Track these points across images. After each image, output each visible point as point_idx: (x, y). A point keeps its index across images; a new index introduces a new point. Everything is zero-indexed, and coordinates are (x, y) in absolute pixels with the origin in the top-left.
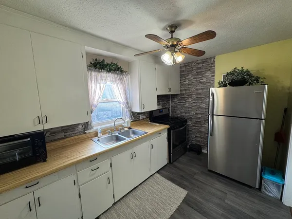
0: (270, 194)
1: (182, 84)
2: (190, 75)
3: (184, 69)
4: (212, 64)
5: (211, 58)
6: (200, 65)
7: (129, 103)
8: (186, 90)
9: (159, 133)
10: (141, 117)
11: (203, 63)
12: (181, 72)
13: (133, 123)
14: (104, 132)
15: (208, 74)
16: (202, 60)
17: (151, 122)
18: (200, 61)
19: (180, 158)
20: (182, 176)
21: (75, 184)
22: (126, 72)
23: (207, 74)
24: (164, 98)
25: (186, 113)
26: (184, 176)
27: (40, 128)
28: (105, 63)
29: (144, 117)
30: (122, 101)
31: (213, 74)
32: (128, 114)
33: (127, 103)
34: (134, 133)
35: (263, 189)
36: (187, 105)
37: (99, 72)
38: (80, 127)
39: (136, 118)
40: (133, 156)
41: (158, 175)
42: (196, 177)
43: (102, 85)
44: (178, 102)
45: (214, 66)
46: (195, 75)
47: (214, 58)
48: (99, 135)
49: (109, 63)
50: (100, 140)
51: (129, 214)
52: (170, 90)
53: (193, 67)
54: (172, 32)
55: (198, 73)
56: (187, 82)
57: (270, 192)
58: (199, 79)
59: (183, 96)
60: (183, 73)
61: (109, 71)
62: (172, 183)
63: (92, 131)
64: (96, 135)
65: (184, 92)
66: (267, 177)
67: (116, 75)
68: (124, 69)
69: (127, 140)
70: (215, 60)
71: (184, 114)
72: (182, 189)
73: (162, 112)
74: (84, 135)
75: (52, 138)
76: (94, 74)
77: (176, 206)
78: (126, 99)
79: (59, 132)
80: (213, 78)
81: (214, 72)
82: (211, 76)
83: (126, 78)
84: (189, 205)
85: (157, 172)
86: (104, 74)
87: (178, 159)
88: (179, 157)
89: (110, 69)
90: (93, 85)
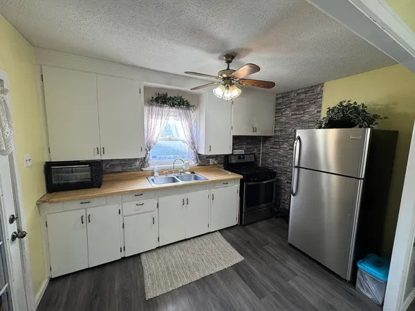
0: (368, 295)
1: (277, 122)
2: (289, 110)
3: (280, 101)
4: (318, 94)
5: (318, 85)
6: (303, 96)
7: (196, 143)
8: (281, 131)
9: (225, 182)
10: (212, 161)
11: (306, 92)
12: (277, 104)
13: (199, 167)
14: (161, 173)
15: (313, 109)
16: (305, 88)
17: (225, 169)
18: (303, 90)
19: (259, 223)
20: (248, 242)
21: (120, 213)
22: (193, 106)
23: (311, 109)
24: (249, 141)
25: (279, 163)
26: (251, 242)
27: (98, 158)
28: (169, 96)
29: (216, 162)
30: (185, 139)
31: (319, 110)
32: (193, 156)
33: (193, 143)
34: (196, 178)
35: (358, 285)
36: (281, 152)
37: (161, 106)
38: (138, 163)
39: (204, 161)
40: (185, 202)
41: (218, 234)
42: (266, 247)
43: (163, 120)
44: (271, 148)
45: (321, 97)
46: (294, 110)
47: (322, 85)
48: (156, 174)
49: (172, 96)
50: (155, 180)
51: (169, 260)
52: (255, 130)
53: (292, 99)
54: (229, 62)
55: (299, 108)
56: (283, 119)
57: (368, 291)
58: (299, 116)
59: (277, 140)
60: (279, 107)
61: (173, 105)
62: (230, 246)
63: (148, 169)
64: (153, 174)
65: (279, 134)
66: (364, 267)
67: (181, 111)
68: (191, 104)
69: (181, 183)
70: (324, 88)
71: (276, 165)
72: (239, 254)
73: (244, 158)
74: (141, 172)
75: (112, 170)
76: (156, 109)
77: (222, 268)
78: (192, 138)
79: (118, 165)
80: (318, 114)
81: (320, 107)
82: (316, 112)
83: (193, 114)
84: (237, 271)
85: (219, 231)
86: (167, 109)
87: (255, 222)
88: (258, 221)
89: (173, 103)
90: (153, 120)
